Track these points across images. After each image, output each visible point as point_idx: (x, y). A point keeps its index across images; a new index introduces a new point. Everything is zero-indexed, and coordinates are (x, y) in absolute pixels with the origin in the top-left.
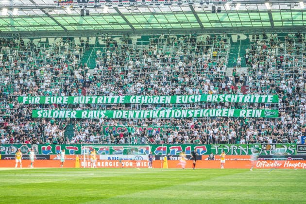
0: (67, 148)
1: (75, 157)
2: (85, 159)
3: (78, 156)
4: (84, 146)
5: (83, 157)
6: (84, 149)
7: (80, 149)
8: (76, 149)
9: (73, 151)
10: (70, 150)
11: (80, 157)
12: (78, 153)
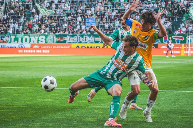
0: (174, 38)
1: (181, 46)
2: (189, 47)
3: (183, 45)
4: (190, 36)
5: (188, 46)
6: (189, 39)
7: (185, 39)
8: (182, 38)
9: (179, 40)
10: (176, 39)
11: (185, 46)
12: (184, 42)
